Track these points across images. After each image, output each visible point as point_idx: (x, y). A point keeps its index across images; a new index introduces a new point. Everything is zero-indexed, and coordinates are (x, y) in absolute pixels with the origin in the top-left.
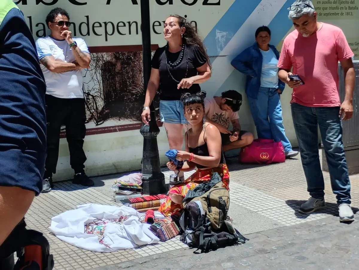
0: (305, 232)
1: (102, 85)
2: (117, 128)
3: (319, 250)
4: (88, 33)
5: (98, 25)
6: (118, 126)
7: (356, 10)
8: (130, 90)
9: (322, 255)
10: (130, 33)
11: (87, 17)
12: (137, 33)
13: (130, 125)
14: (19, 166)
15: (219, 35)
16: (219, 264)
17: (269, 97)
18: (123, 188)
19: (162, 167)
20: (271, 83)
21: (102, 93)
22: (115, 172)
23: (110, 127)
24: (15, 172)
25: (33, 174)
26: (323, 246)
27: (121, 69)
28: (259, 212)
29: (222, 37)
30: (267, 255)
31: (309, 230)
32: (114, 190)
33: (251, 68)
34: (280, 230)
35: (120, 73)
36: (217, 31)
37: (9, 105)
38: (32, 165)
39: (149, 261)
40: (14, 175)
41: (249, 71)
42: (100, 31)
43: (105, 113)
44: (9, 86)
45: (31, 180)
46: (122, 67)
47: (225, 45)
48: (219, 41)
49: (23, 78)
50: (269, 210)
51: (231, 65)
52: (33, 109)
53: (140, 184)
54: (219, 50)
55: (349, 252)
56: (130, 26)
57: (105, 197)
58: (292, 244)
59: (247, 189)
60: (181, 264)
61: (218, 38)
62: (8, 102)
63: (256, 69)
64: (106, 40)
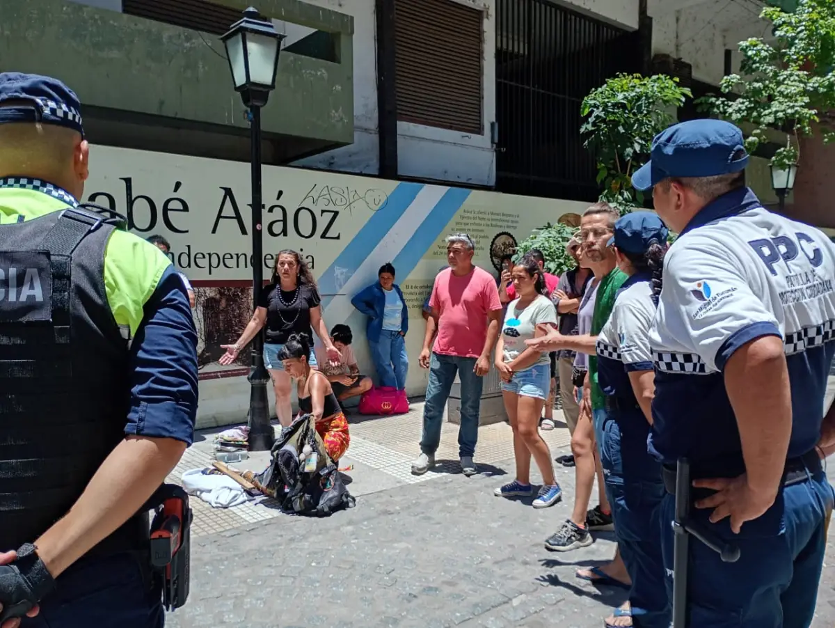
0: (430, 490)
1: (202, 324)
2: (219, 374)
3: (446, 509)
4: (189, 265)
5: (201, 256)
6: (220, 372)
7: (481, 251)
8: (236, 331)
9: (448, 515)
10: (238, 267)
11: (189, 247)
12: (246, 267)
13: (234, 370)
14: (173, 418)
15: (338, 271)
16: (338, 528)
17: (392, 341)
18: (225, 444)
19: (272, 419)
20: (394, 325)
21: (203, 333)
22: (214, 425)
23: (211, 373)
24: (169, 423)
25: (187, 426)
26: (450, 504)
27: (226, 307)
28: (381, 469)
29: (342, 274)
30: (390, 517)
31: (435, 487)
32: (216, 446)
33: (372, 308)
34: (404, 488)
35: (225, 311)
36: (336, 268)
37: (165, 358)
38: (186, 417)
39: (257, 528)
40: (168, 427)
41: (371, 312)
42: (204, 263)
43: (205, 356)
44: (165, 340)
45: (185, 431)
46: (227, 305)
47: (345, 284)
48: (337, 279)
49: (178, 332)
50: (392, 467)
51: (351, 305)
52: (187, 362)
53: (246, 439)
54: (338, 287)
55: (477, 511)
56: (238, 258)
57: (204, 454)
58: (417, 504)
59: (368, 443)
60: (295, 529)
61: (337, 275)
62: (163, 356)
63: (377, 309)
64: (210, 273)
